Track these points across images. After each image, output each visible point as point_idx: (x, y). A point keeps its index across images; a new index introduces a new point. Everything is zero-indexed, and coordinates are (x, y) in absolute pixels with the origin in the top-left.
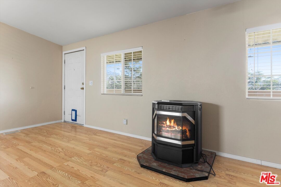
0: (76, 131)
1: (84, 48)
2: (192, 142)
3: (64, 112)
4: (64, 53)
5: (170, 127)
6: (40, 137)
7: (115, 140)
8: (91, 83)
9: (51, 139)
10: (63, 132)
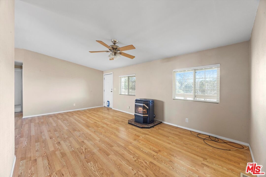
0: (109, 111)
1: (112, 73)
2: (147, 115)
3: (104, 102)
4: (104, 74)
5: (141, 110)
6: (94, 112)
7: (123, 115)
8: (115, 89)
9: (98, 113)
10: (104, 111)
